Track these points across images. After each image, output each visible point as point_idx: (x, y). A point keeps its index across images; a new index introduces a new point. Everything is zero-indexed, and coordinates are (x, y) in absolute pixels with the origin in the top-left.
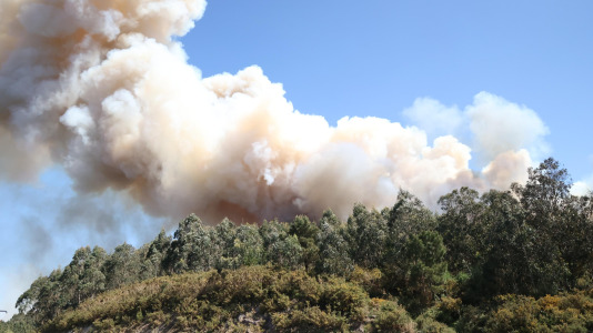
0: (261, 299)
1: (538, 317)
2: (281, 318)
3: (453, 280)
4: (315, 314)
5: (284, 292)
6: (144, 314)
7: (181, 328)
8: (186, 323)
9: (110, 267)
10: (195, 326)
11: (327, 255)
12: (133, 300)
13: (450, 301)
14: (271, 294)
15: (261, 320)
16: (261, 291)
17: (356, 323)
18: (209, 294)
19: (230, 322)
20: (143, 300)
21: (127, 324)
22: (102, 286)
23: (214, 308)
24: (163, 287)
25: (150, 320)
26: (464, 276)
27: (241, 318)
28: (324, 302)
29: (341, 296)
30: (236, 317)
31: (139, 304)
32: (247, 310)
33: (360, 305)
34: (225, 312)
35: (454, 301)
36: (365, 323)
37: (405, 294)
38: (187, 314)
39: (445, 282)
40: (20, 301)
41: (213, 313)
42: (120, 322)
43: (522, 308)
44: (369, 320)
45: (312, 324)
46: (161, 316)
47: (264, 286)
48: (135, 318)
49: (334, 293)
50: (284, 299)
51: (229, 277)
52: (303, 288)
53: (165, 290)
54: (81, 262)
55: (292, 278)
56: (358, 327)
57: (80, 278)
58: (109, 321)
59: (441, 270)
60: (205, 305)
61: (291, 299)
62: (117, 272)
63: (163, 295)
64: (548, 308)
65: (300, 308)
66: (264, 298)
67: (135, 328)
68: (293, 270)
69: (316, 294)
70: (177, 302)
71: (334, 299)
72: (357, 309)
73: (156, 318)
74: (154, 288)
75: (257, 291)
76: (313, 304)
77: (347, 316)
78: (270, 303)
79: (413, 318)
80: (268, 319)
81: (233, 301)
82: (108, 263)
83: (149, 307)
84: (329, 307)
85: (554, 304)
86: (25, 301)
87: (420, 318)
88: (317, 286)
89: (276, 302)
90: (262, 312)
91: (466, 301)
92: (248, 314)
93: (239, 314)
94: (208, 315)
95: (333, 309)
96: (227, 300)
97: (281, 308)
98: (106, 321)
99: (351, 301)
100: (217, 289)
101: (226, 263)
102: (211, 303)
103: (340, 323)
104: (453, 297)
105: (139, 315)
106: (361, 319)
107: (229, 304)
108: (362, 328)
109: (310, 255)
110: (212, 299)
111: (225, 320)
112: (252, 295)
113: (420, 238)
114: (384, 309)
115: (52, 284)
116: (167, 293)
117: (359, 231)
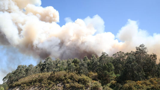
0: (63, 80)
1: (135, 87)
2: (68, 85)
3: (116, 76)
4: (76, 84)
5: (69, 78)
6: (34, 83)
7: (42, 87)
8: (44, 86)
9: (27, 70)
10: (46, 87)
11: (81, 69)
12: (31, 79)
13: (114, 82)
14: (66, 79)
15: (63, 86)
16: (64, 78)
17: (87, 87)
18: (50, 78)
19: (55, 86)
20: (34, 79)
21: (29, 86)
22: (24, 76)
23: (51, 82)
24: (39, 76)
25: (35, 85)
26: (118, 75)
27: (58, 85)
28: (79, 81)
29: (84, 80)
30: (56, 85)
31: (33, 81)
32: (60, 83)
33: (88, 82)
34: (54, 83)
35: (115, 82)
36: (89, 87)
37: (103, 80)
38: (44, 83)
39: (113, 77)
40: (4, 79)
41: (51, 83)
42: (28, 85)
43: (131, 84)
44: (91, 86)
45: (75, 87)
46: (38, 84)
47: (64, 76)
48: (31, 84)
49: (82, 79)
50: (69, 80)
51: (56, 74)
52: (74, 77)
53: (40, 77)
54: (19, 69)
55: (72, 75)
56: (88, 88)
57: (19, 73)
58: (25, 85)
59: (112, 74)
60: (49, 81)
61: (71, 80)
62: (29, 72)
63: (39, 78)
64: (138, 84)
65: (73, 83)
66: (64, 80)
67: (31, 87)
68: (72, 72)
69: (77, 79)
70: (42, 80)
71: (82, 81)
72: (88, 83)
73: (37, 84)
74: (37, 76)
75: (62, 78)
76: (76, 81)
77: (85, 85)
78: (65, 81)
79: (103, 86)
80: (65, 85)
81: (56, 80)
82: (26, 69)
83: (35, 81)
84: (80, 83)
85: (140, 83)
86: (5, 79)
87: (104, 86)
88: (78, 77)
89: (67, 81)
90: (63, 83)
91: (118, 82)
92: (60, 84)
93: (57, 84)
94: (49, 84)
95: (81, 83)
96: (55, 80)
97: (68, 83)
98: (24, 85)
99: (86, 81)
100: (52, 77)
101: (55, 70)
102: (51, 81)
103: (83, 87)
104: (115, 81)
105: (33, 83)
106: (88, 86)
107: (55, 81)
108: (89, 88)
109: (77, 68)
110: (51, 80)
111: (54, 85)
112: (61, 79)
113: (107, 65)
114: (95, 83)
115: (12, 75)
116: (40, 78)
117: (93, 62)
